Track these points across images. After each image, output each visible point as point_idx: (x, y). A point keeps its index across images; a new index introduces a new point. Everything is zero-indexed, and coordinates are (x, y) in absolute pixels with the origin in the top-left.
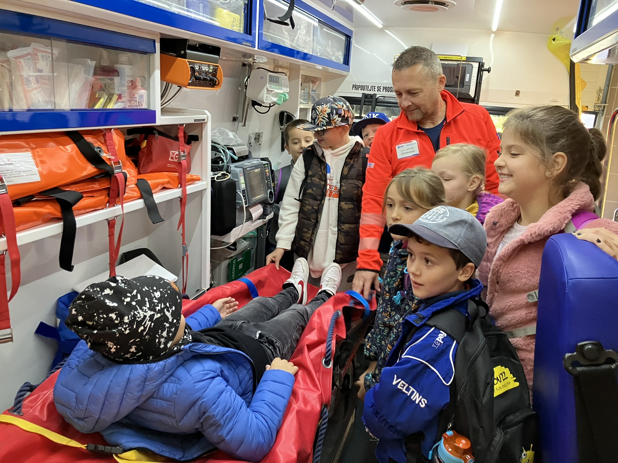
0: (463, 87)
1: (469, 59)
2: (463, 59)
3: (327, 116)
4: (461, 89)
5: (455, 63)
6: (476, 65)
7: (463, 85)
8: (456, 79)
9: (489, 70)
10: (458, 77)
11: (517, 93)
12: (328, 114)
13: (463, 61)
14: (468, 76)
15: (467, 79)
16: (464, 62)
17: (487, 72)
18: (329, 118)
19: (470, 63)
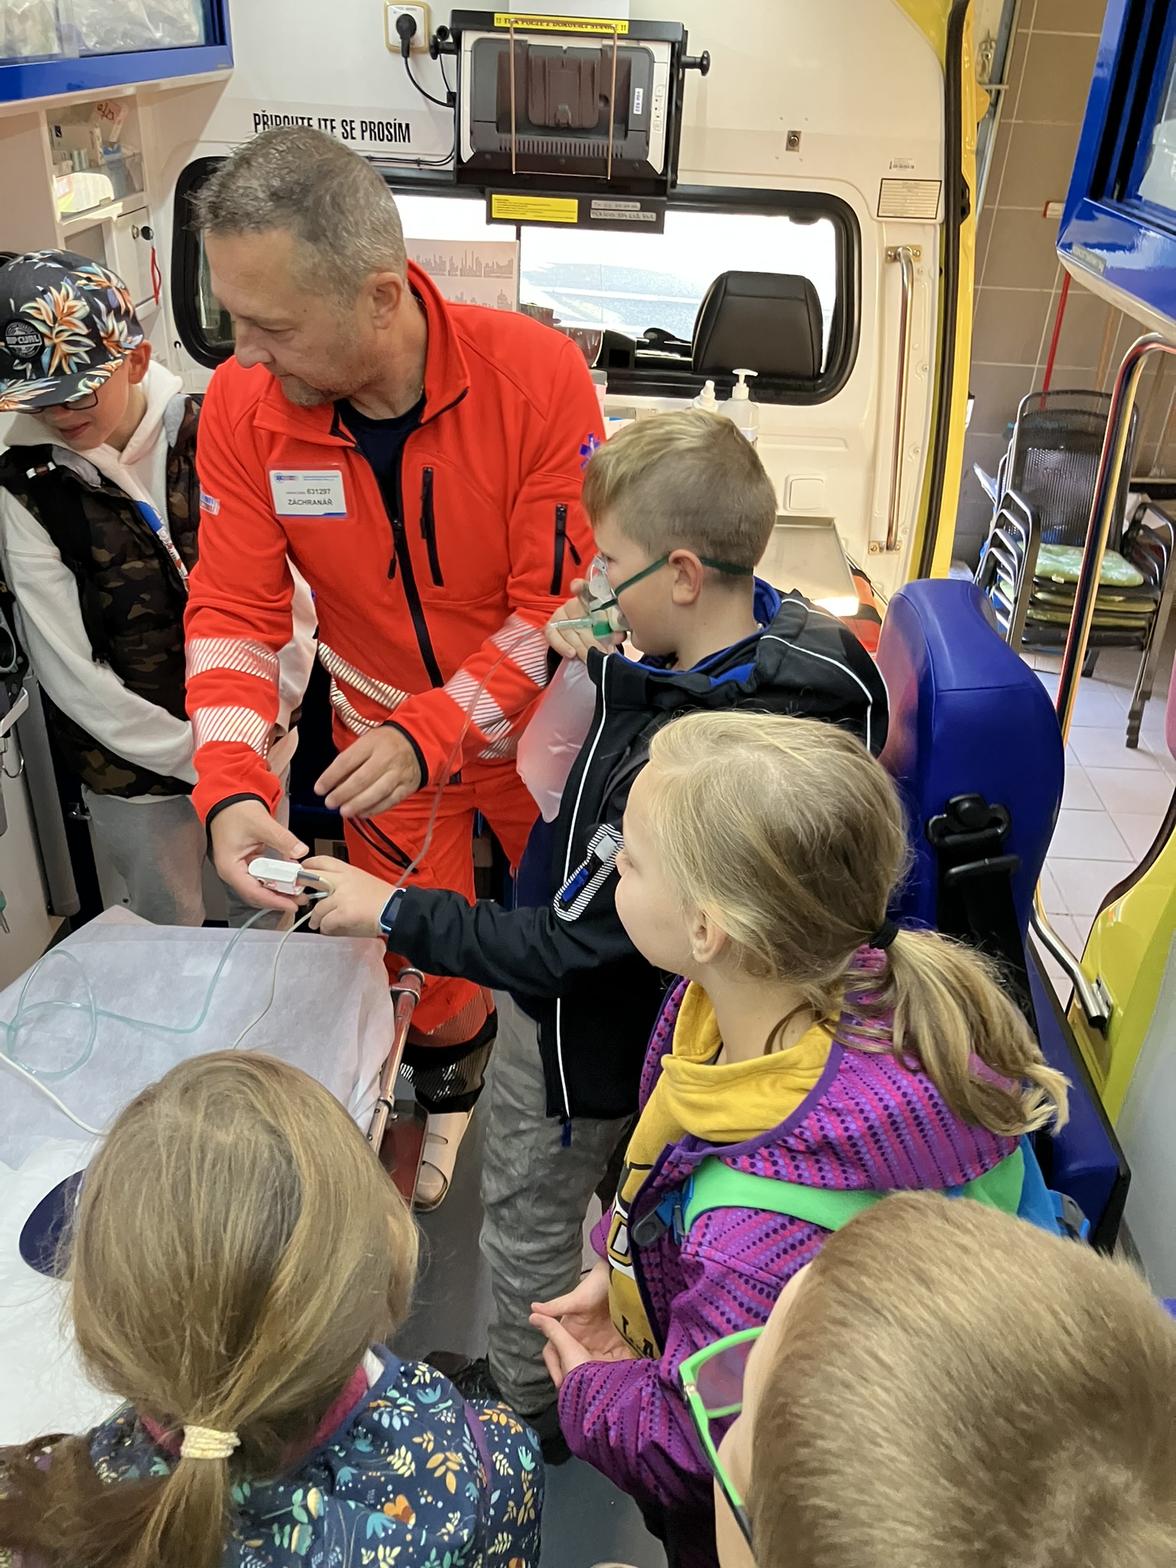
0: (626, 135)
1: (640, 30)
2: (620, 31)
3: (85, 331)
4: (621, 142)
5: (595, 44)
6: (662, 53)
7: (627, 130)
8: (601, 105)
9: (703, 65)
10: (606, 100)
11: (793, 141)
12: (88, 321)
13: (621, 37)
14: (638, 92)
15: (637, 109)
16: (623, 43)
17: (698, 71)
18: (94, 334)
19: (643, 44)
